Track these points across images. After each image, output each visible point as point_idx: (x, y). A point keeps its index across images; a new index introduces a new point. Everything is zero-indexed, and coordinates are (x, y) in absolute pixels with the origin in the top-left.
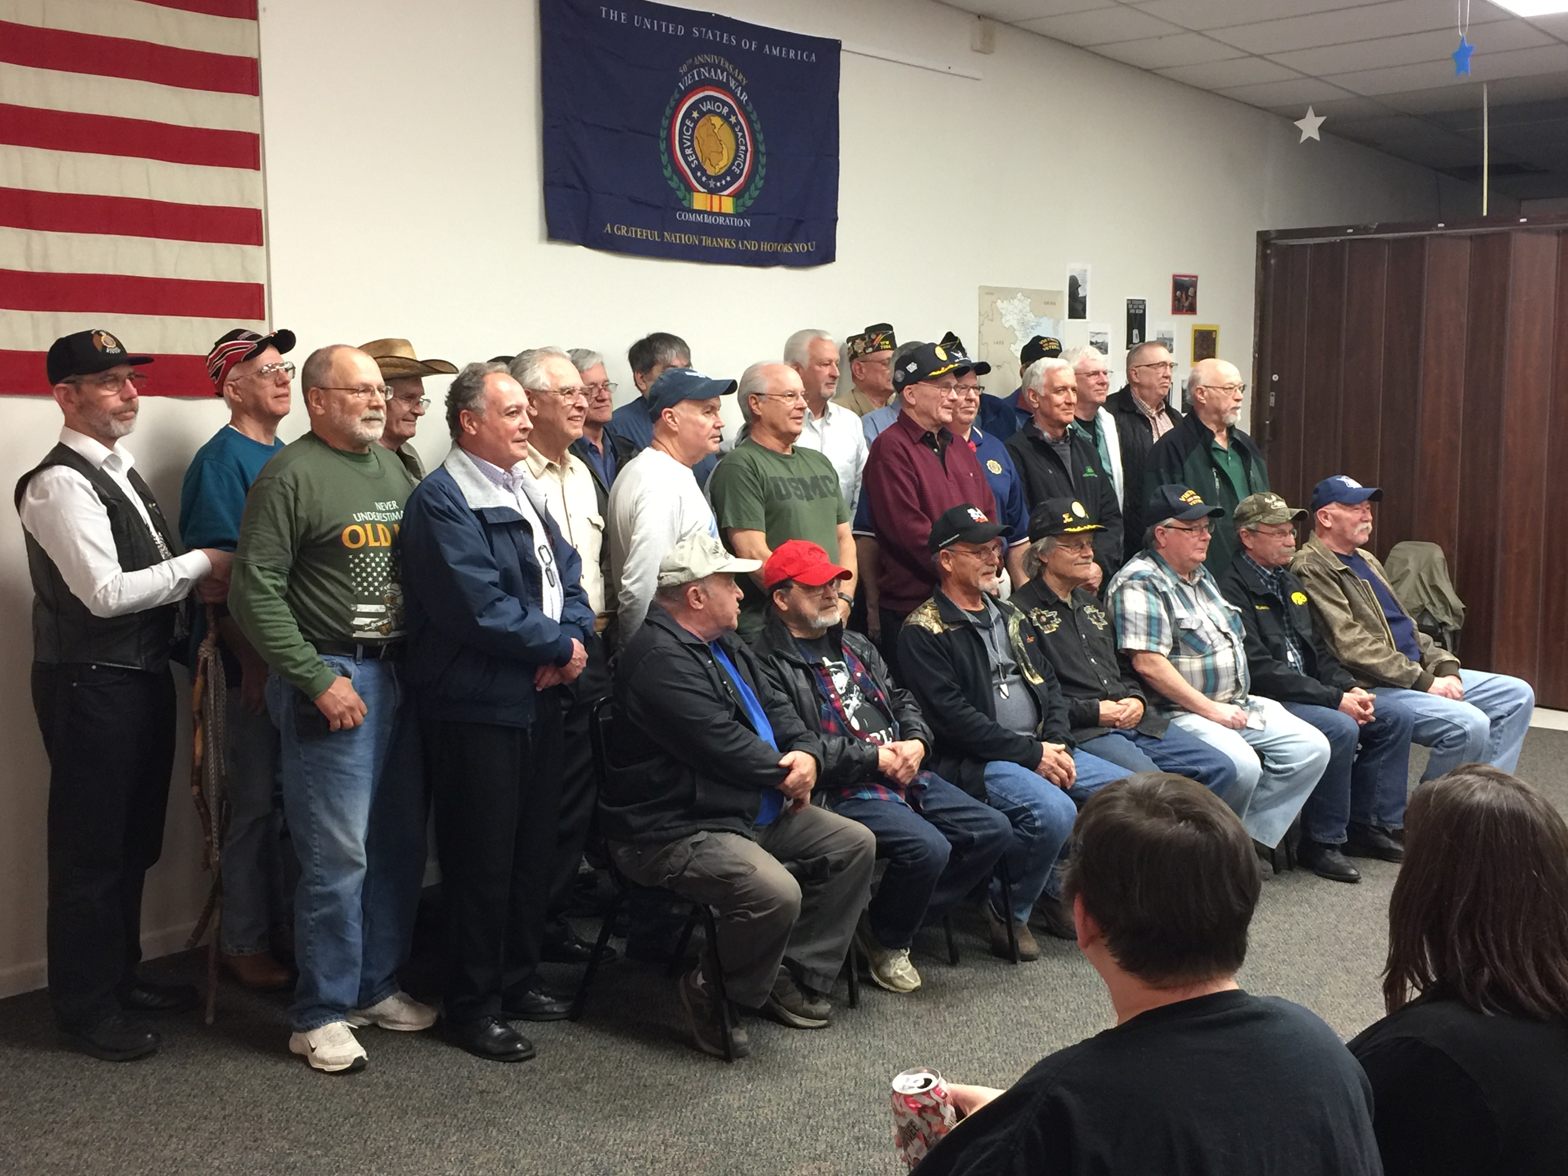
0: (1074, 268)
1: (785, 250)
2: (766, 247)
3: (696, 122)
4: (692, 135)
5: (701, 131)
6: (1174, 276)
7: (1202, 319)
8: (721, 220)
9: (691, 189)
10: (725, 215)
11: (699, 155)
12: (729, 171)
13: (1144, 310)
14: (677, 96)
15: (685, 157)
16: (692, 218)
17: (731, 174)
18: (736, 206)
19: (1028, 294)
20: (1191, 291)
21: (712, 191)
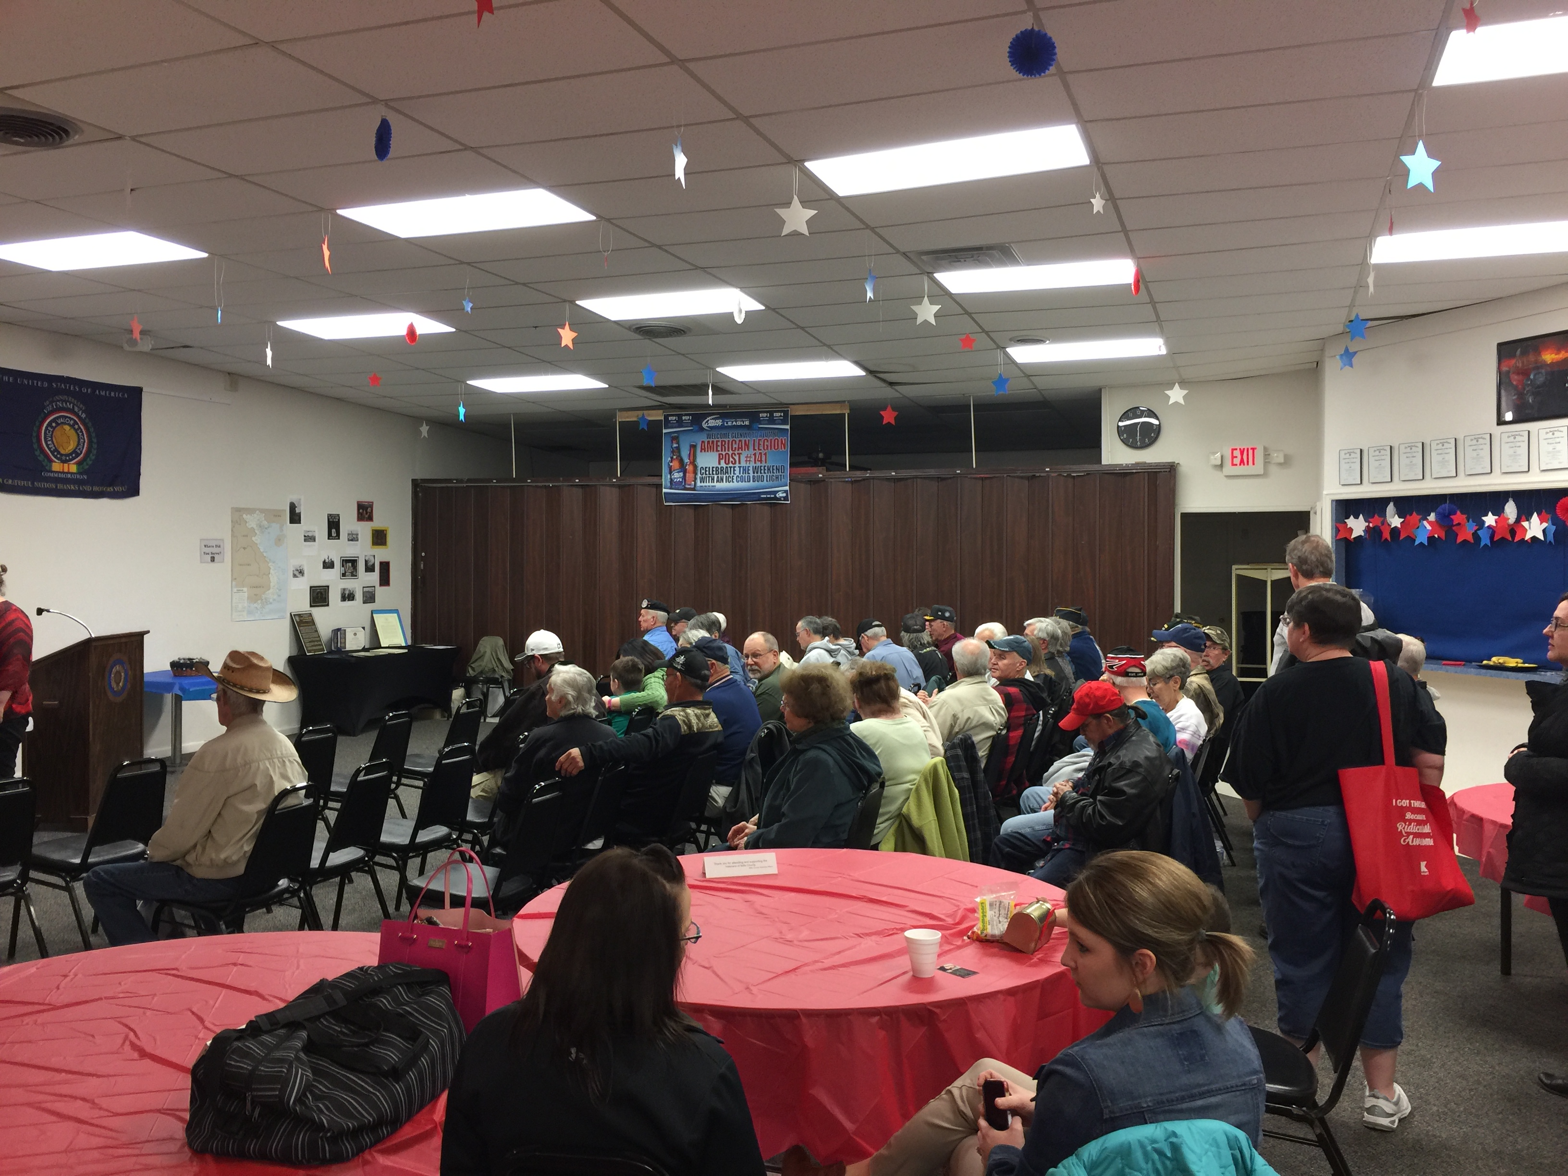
0: (294, 498)
1: (108, 490)
2: (96, 489)
3: (54, 428)
4: (52, 435)
5: (58, 432)
6: (358, 502)
7: (378, 523)
8: (69, 476)
9: (51, 461)
10: (72, 473)
11: (56, 444)
12: (74, 451)
13: (339, 520)
14: (42, 415)
15: (47, 445)
16: (52, 475)
17: (75, 453)
18: (78, 469)
19: (262, 511)
20: (369, 510)
21: (64, 462)
